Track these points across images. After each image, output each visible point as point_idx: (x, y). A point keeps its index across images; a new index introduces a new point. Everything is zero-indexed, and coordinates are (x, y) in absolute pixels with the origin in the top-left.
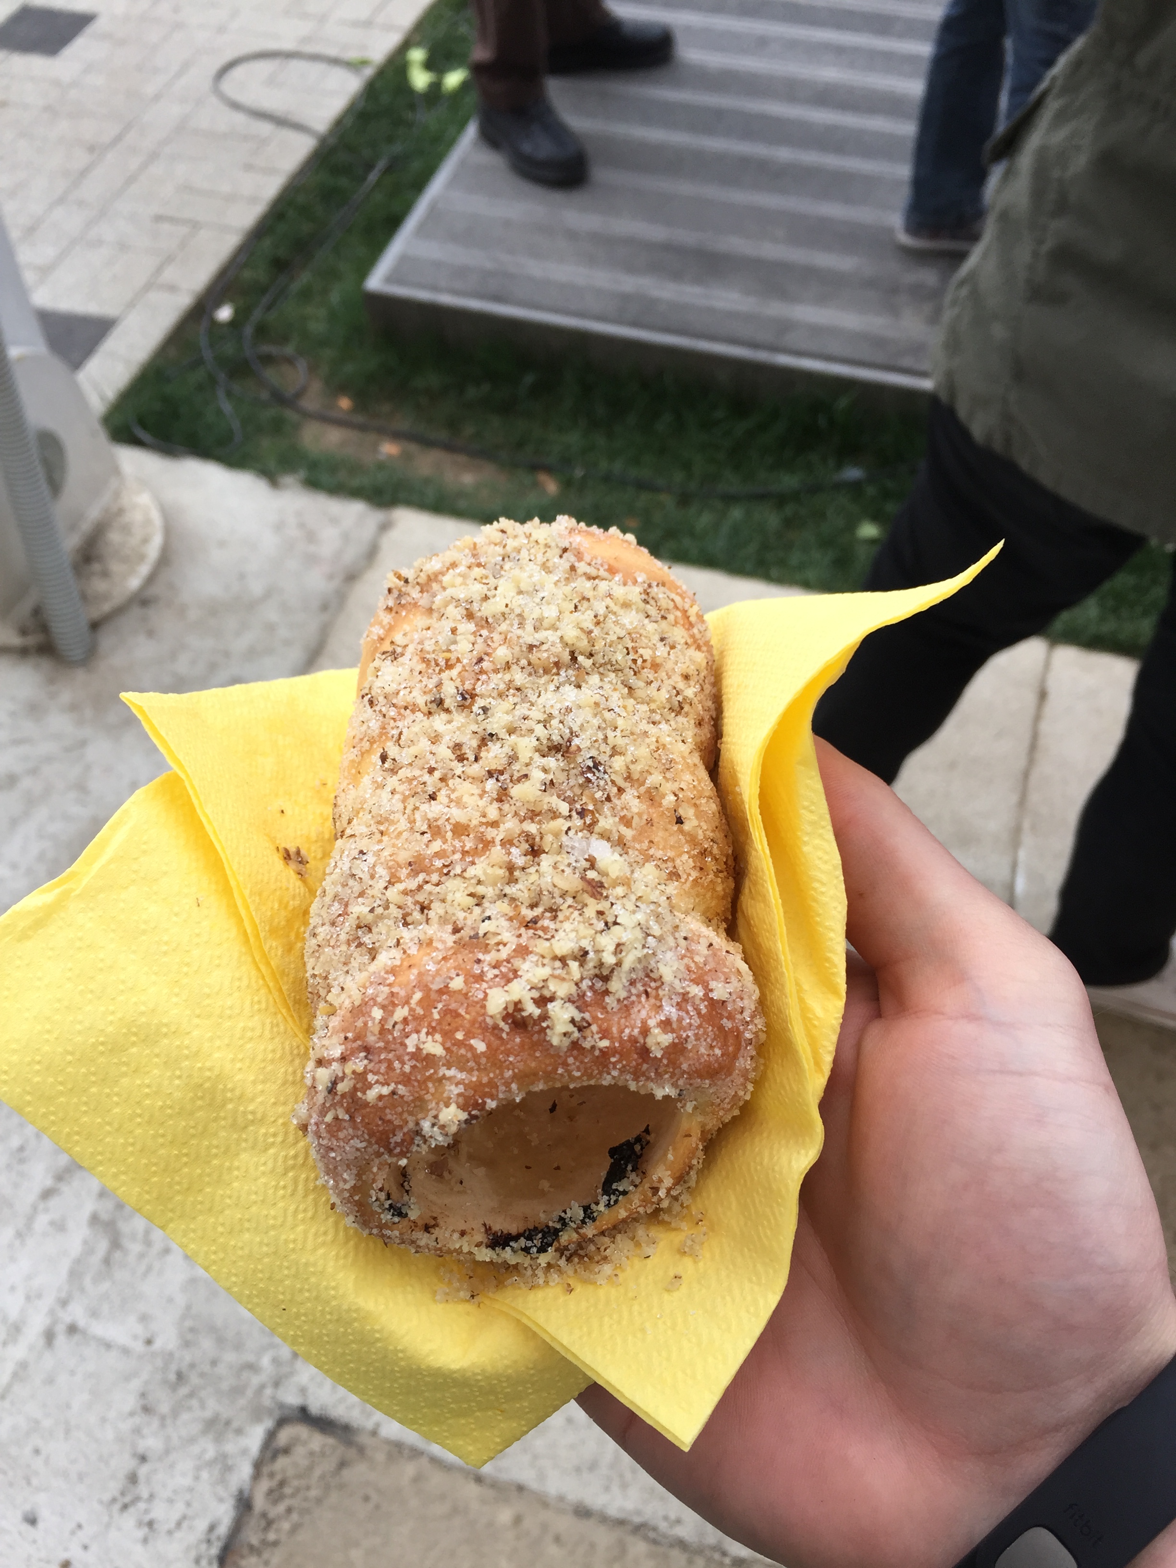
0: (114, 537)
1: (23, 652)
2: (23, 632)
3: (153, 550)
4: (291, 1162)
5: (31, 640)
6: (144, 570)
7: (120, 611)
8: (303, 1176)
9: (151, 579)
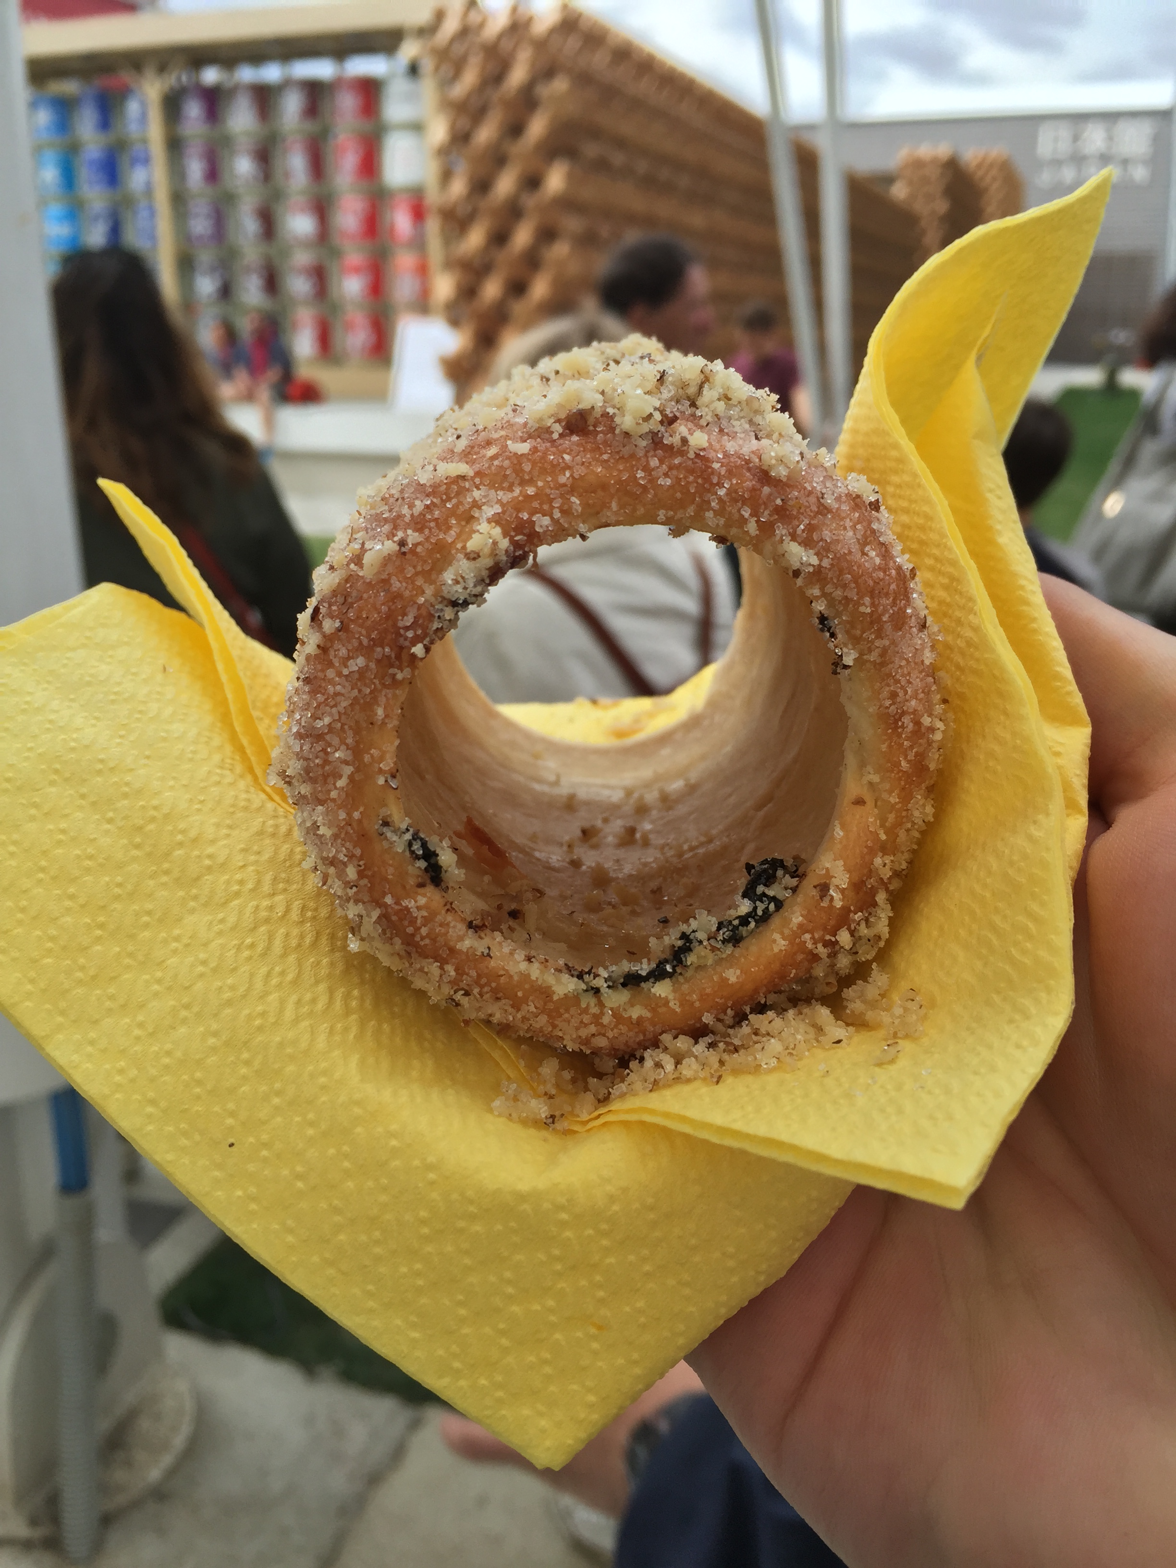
0: (144, 1424)
1: (27, 1546)
2: (34, 1522)
3: (179, 1441)
4: (264, 914)
5: (37, 1533)
6: (167, 1460)
7: (136, 1504)
8: (282, 931)
9: (172, 1472)
